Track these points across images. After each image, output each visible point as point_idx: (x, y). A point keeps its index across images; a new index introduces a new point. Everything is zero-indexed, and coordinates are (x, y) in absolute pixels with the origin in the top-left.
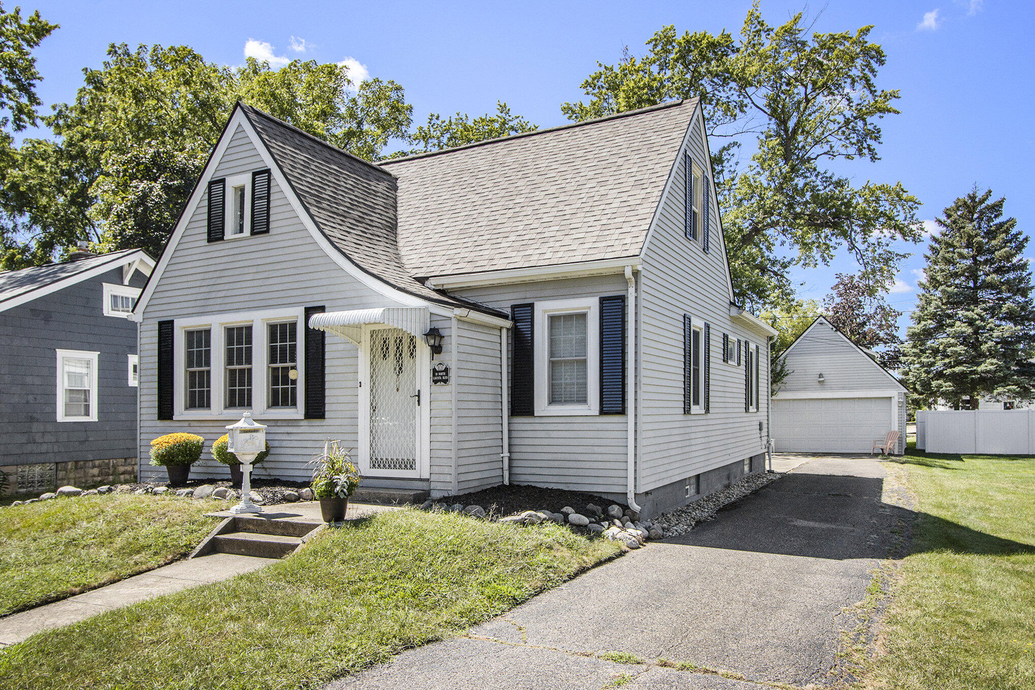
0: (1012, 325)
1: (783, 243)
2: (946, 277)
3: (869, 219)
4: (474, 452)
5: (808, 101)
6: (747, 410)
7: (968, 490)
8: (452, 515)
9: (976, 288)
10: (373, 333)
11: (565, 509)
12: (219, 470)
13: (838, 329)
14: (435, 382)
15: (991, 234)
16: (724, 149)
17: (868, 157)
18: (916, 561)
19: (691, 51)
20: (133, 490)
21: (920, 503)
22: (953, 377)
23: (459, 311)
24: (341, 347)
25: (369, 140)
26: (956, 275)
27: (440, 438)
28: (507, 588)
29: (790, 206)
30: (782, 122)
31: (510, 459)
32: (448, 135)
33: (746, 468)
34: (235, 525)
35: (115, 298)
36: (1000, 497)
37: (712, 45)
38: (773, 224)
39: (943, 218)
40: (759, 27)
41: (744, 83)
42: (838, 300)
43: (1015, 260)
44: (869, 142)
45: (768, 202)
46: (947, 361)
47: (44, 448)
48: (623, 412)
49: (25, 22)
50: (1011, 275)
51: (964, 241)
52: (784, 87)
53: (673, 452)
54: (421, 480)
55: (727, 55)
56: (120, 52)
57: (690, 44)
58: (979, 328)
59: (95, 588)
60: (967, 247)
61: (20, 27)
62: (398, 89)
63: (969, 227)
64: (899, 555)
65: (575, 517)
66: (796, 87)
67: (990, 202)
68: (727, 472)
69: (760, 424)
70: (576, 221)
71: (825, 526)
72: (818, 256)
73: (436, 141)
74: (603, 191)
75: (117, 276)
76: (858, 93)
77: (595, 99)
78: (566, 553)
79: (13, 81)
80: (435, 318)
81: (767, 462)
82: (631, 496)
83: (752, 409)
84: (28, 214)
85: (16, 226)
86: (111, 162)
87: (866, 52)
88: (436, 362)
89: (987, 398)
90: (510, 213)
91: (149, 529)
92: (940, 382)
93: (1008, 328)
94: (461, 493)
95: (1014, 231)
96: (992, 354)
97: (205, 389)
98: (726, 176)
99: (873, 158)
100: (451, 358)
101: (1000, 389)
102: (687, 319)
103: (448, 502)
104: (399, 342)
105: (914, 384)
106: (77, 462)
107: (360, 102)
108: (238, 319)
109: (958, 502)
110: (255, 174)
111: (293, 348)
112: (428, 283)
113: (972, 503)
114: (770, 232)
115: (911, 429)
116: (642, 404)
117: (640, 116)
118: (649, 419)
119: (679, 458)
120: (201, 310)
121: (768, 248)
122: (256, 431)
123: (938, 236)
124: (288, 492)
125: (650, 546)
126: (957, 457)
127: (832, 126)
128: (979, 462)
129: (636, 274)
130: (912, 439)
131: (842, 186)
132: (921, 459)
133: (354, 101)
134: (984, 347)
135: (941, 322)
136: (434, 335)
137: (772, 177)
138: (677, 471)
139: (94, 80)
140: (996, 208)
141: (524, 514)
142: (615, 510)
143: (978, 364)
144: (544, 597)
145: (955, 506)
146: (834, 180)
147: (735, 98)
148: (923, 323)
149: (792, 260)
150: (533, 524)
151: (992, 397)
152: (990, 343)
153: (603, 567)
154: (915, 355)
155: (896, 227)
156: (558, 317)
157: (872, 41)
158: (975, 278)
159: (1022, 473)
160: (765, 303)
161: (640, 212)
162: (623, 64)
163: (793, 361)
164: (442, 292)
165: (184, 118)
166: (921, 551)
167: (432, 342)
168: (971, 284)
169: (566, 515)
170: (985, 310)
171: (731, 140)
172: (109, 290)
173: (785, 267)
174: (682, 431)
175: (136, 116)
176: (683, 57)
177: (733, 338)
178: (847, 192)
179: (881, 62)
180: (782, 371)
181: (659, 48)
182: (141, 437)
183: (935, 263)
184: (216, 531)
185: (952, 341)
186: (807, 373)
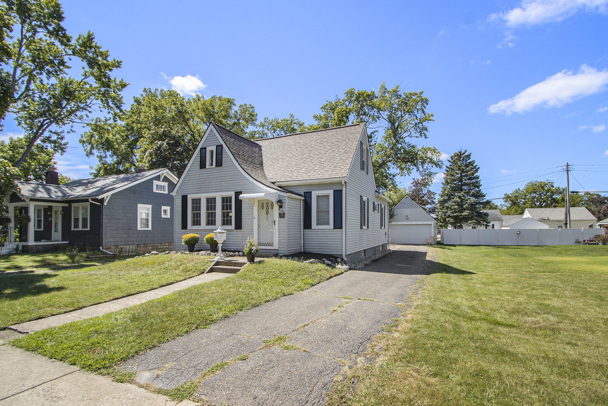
0: (474, 199)
1: (393, 168)
2: (451, 181)
3: (424, 160)
4: (293, 241)
5: (402, 117)
6: (381, 228)
7: (455, 256)
8: (289, 260)
9: (462, 185)
10: (258, 201)
11: (323, 259)
12: (206, 247)
13: (413, 199)
14: (280, 217)
15: (467, 166)
16: (372, 133)
17: (424, 137)
18: (433, 275)
19: (360, 97)
20: (177, 253)
21: (439, 260)
22: (454, 217)
23: (288, 194)
24: (247, 205)
25: (242, 126)
26: (455, 180)
27: (282, 236)
28: (310, 281)
29: (396, 154)
30: (393, 124)
31: (304, 243)
32: (271, 125)
33: (381, 248)
34: (218, 263)
35: (157, 185)
36: (465, 258)
37: (368, 96)
38: (390, 161)
39: (450, 159)
40: (385, 90)
41: (379, 109)
42: (414, 188)
43: (475, 175)
44: (424, 131)
45: (388, 153)
46: (452, 211)
47: (133, 239)
48: (341, 228)
49: (118, 83)
50: (474, 181)
51: (457, 169)
52: (394, 111)
53: (357, 242)
54: (275, 250)
55: (373, 99)
56: (148, 91)
57: (360, 95)
58: (463, 199)
59: (180, 281)
60: (459, 170)
61: (116, 84)
62: (252, 107)
63: (459, 163)
64: (428, 274)
65: (326, 261)
66: (398, 111)
67: (466, 154)
68: (375, 249)
69: (386, 233)
70: (326, 164)
71: (406, 266)
72: (406, 172)
73: (267, 127)
74: (334, 154)
75: (158, 178)
76: (420, 115)
77: (325, 113)
78: (326, 272)
79: (114, 104)
80: (280, 196)
81: (388, 247)
82: (344, 255)
83: (383, 228)
84: (111, 151)
85: (106, 156)
86: (146, 133)
87: (422, 100)
88: (280, 211)
89: (465, 225)
90: (302, 161)
91: (190, 264)
92: (449, 219)
93: (473, 199)
94: (289, 254)
95: (474, 165)
96: (467, 209)
97: (199, 219)
98: (373, 143)
99: (426, 138)
100: (285, 209)
101: (470, 222)
102: (361, 197)
103: (287, 256)
104: (267, 204)
105: (440, 219)
106: (144, 244)
107: (239, 112)
108: (211, 195)
109: (451, 259)
110: (217, 146)
111: (231, 206)
112: (275, 184)
113: (456, 260)
114: (389, 164)
115: (439, 236)
116: (348, 225)
117: (345, 128)
118: (350, 230)
119: (359, 244)
120: (197, 192)
121: (388, 169)
122: (223, 233)
123: (448, 166)
124: (231, 253)
125: (350, 271)
126: (454, 246)
127: (411, 125)
128: (462, 247)
129: (345, 183)
130: (439, 240)
131: (414, 148)
132: (441, 246)
133: (236, 111)
134: (464, 206)
135: (450, 197)
136: (280, 202)
137: (389, 144)
138: (358, 248)
139: (138, 101)
140: (469, 156)
141: (311, 260)
142: (339, 260)
143: (463, 213)
144: (321, 284)
145: (449, 261)
146: (411, 145)
147: (376, 114)
148: (443, 197)
149: (397, 174)
150: (314, 263)
151: (467, 224)
152: (467, 205)
153: (337, 276)
154: (441, 209)
155: (433, 163)
156: (320, 196)
157: (424, 96)
158: (461, 181)
159: (475, 251)
160: (387, 190)
161: (347, 162)
162: (335, 101)
163: (397, 211)
164: (280, 187)
165: (173, 117)
166: (436, 273)
167: (279, 204)
168: (460, 184)
169: (324, 261)
170: (465, 193)
171: (375, 130)
172: (155, 183)
173: (394, 176)
174: (360, 234)
175: (155, 116)
176: (357, 99)
177: (376, 203)
178: (416, 150)
179: (427, 104)
180: (393, 214)
181: (349, 95)
182: (176, 236)
183: (447, 175)
184: (212, 265)
185: (453, 204)
186: (402, 215)
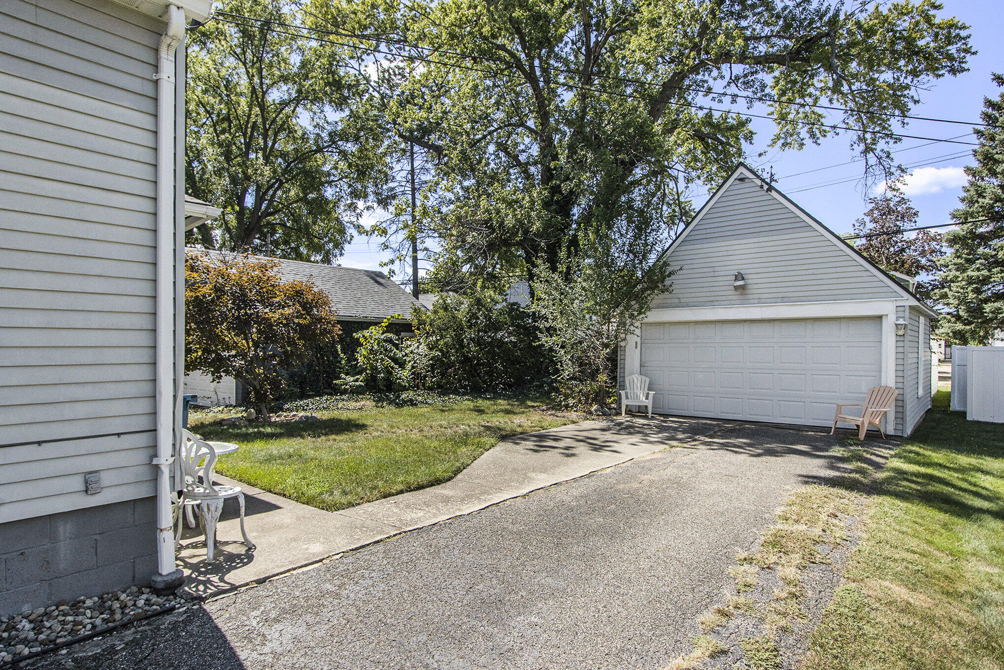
186: (717, 274)
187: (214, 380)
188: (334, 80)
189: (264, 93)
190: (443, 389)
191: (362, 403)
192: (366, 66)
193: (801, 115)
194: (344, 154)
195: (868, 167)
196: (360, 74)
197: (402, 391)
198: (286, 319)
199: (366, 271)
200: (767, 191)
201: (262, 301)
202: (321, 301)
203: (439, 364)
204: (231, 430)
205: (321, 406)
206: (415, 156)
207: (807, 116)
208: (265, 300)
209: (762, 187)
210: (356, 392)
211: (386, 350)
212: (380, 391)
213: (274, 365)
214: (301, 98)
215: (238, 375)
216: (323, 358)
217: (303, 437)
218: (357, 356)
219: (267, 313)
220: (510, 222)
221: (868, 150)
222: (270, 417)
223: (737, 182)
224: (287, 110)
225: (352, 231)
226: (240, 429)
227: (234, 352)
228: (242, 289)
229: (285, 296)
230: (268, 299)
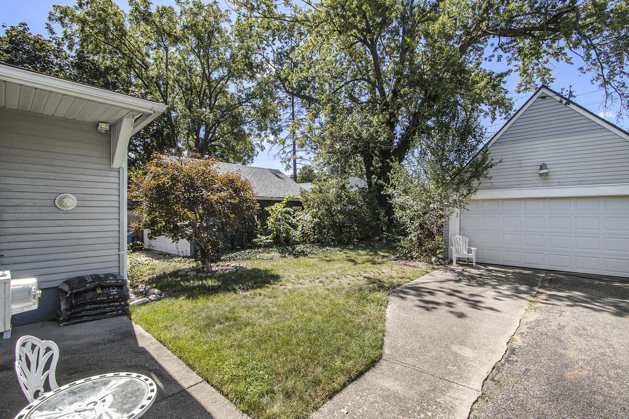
163: (502, 151)
186: (522, 165)
187: (173, 242)
188: (249, 62)
189: (210, 74)
190: (322, 243)
191: (272, 254)
192: (267, 54)
193: (535, 71)
194: (254, 106)
195: (607, 94)
196: (264, 57)
197: (296, 245)
198: (222, 199)
199: (269, 169)
200: (565, 105)
201: (205, 187)
202: (245, 186)
203: (319, 227)
204: (182, 283)
205: (245, 257)
206: (295, 105)
207: (539, 70)
208: (207, 186)
209: (561, 102)
210: (267, 247)
211: (286, 219)
212: (281, 245)
213: (214, 232)
214: (231, 75)
215: (190, 238)
216: (245, 224)
217: (235, 291)
218: (268, 222)
219: (209, 195)
220: (365, 135)
221: (606, 83)
222: (211, 267)
223: (540, 99)
224: (223, 82)
225: (258, 149)
226: (189, 281)
227: (187, 223)
228: (191, 178)
229: (222, 183)
230: (209, 186)
